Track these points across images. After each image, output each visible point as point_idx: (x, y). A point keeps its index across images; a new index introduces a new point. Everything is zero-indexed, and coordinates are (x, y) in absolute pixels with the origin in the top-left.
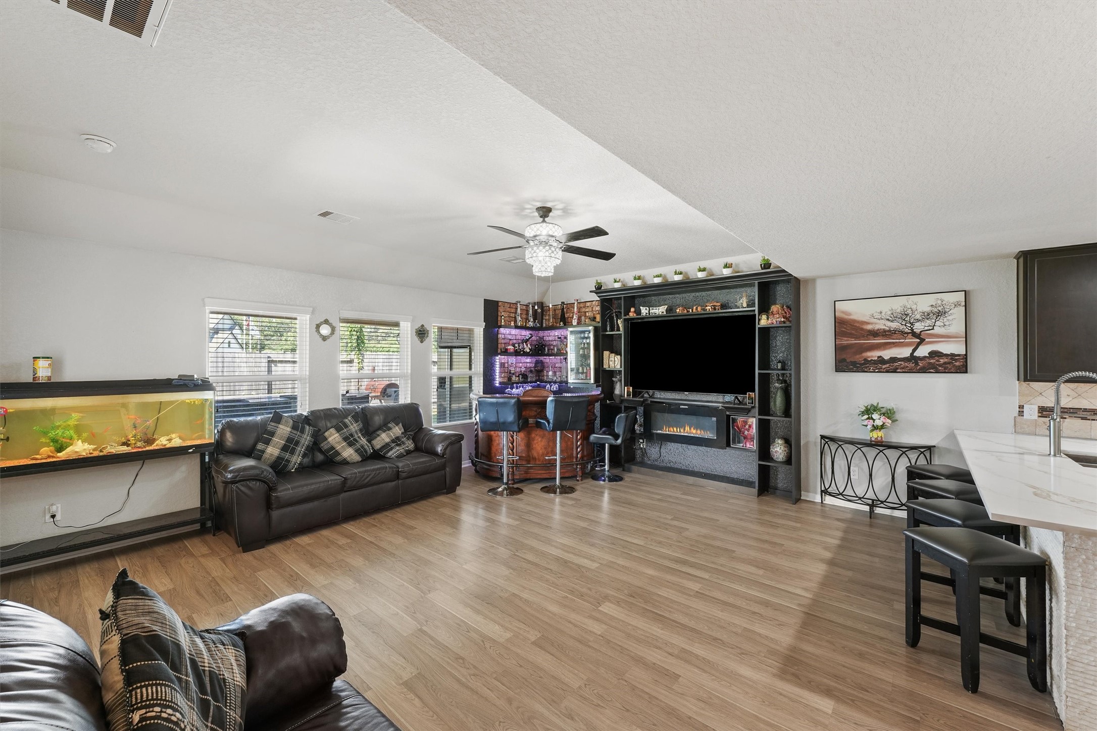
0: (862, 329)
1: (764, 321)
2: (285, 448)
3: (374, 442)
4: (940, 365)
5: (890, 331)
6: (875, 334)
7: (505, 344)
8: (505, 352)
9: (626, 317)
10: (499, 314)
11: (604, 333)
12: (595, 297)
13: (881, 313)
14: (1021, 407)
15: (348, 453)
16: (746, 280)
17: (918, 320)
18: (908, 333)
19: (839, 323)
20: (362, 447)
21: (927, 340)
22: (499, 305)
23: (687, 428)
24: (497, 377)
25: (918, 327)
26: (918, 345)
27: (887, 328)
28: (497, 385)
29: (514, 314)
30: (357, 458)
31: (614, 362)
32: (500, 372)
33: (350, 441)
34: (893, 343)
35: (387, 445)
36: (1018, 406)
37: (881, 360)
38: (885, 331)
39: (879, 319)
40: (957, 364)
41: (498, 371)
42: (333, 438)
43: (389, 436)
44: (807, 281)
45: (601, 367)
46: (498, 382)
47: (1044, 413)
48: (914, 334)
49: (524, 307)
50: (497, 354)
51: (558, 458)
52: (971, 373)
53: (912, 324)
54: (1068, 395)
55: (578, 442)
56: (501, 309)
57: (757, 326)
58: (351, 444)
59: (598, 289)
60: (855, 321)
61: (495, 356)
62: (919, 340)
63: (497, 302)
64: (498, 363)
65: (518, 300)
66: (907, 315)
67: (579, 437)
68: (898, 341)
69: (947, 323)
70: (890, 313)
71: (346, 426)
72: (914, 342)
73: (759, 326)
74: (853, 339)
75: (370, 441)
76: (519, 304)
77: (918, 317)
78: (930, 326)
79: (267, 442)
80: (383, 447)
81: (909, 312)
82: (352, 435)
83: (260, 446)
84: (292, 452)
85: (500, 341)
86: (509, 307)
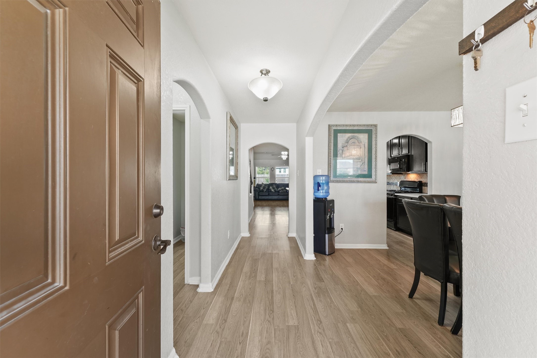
2: (263, 188)
3: (278, 189)
15: (273, 190)
20: (275, 190)
30: (274, 191)
33: (273, 188)
35: (280, 190)
42: (271, 187)
43: (281, 188)
58: (273, 189)
71: (273, 186)
75: (277, 189)
79: (261, 187)
80: (279, 190)
82: (274, 187)
83: (260, 187)
84: (264, 189)
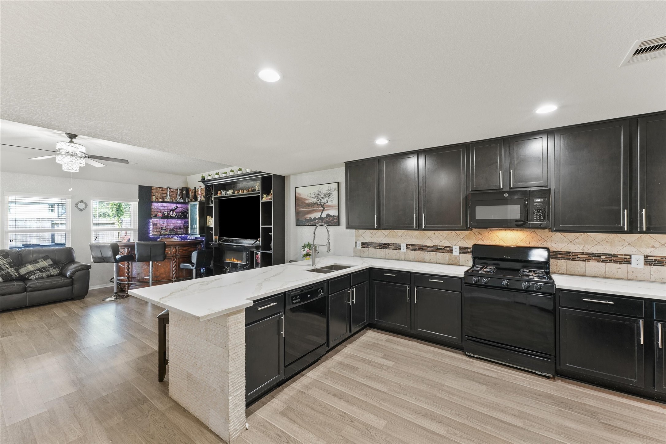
0: (305, 203)
1: (265, 199)
4: (330, 221)
5: (313, 204)
6: (309, 205)
7: (157, 212)
8: (156, 216)
9: (215, 196)
10: (152, 195)
11: (208, 205)
12: (201, 184)
13: (311, 194)
14: (356, 243)
16: (250, 177)
17: (323, 198)
18: (319, 205)
19: (297, 199)
21: (326, 208)
22: (152, 189)
23: (233, 259)
24: (151, 231)
25: (323, 201)
26: (323, 210)
27: (313, 202)
28: (151, 236)
29: (165, 194)
31: (211, 222)
32: (153, 229)
34: (315, 210)
36: (355, 242)
37: (311, 219)
38: (312, 204)
39: (310, 197)
40: (335, 221)
41: (151, 228)
44: (287, 176)
45: (205, 225)
46: (151, 235)
47: (363, 245)
48: (322, 206)
49: (175, 190)
50: (151, 218)
51: (150, 277)
52: (341, 225)
53: (320, 200)
54: (370, 236)
55: (173, 268)
56: (154, 192)
57: (261, 201)
59: (203, 180)
60: (302, 198)
61: (149, 219)
62: (323, 208)
63: (151, 187)
64: (151, 223)
65: (168, 186)
66: (319, 195)
67: (174, 265)
68: (316, 209)
69: (332, 200)
70: (313, 194)
72: (321, 209)
73: (262, 201)
74: (301, 208)
76: (168, 188)
77: (323, 196)
78: (326, 201)
81: (320, 193)
85: (153, 210)
86: (161, 190)
